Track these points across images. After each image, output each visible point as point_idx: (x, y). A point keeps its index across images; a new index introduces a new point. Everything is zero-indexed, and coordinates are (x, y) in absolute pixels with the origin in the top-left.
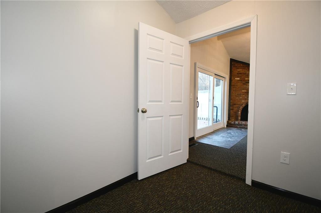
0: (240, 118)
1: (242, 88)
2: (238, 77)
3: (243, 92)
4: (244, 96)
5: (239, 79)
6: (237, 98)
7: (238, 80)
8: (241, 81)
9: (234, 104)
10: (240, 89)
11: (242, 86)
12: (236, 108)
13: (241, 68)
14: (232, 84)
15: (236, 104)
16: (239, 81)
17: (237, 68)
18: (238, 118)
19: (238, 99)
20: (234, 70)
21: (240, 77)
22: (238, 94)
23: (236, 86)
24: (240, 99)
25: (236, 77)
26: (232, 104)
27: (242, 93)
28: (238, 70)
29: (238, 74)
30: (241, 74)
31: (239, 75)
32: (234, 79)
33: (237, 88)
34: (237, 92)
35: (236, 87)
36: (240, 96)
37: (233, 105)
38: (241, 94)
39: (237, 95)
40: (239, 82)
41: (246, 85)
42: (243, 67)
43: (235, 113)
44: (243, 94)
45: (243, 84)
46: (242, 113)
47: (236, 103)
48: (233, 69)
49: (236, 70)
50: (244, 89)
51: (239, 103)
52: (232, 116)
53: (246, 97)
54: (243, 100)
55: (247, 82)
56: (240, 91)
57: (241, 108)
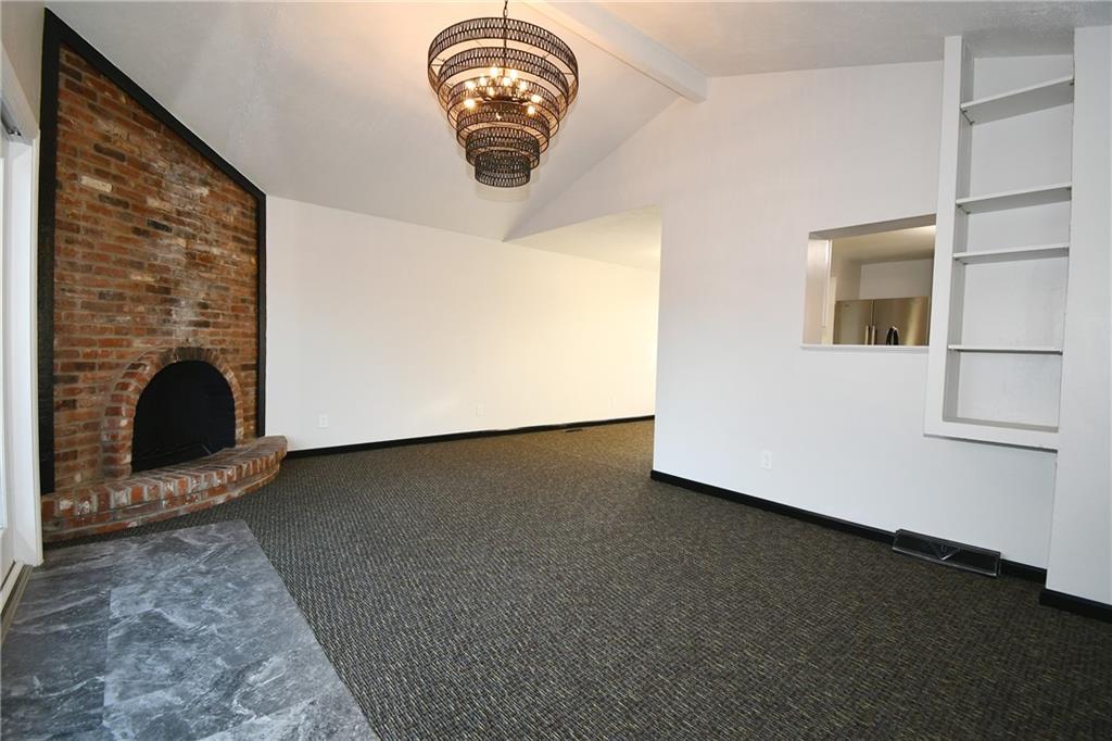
0: (129, 459)
1: (128, 257)
2: (102, 174)
3: (136, 285)
4: (141, 308)
5: (106, 187)
6: (99, 322)
7: (103, 197)
8: (120, 209)
9: (80, 367)
10: (119, 262)
11: (130, 246)
12: (92, 391)
13: (126, 124)
14: (62, 211)
15: (92, 367)
16: (109, 207)
17: (92, 107)
18: (113, 461)
19: (103, 330)
20: (71, 111)
21: (115, 178)
22: (102, 296)
23: (89, 238)
24: (118, 331)
25: (87, 171)
26: (66, 367)
27: (129, 293)
28: (104, 126)
29: (97, 148)
30: (121, 157)
31: (108, 163)
32: (74, 177)
33: (96, 251)
34: (99, 278)
35: (91, 246)
36: (120, 309)
37: (74, 373)
38: (121, 297)
39: (96, 300)
40: (106, 212)
41: (155, 245)
42: (135, 117)
43: (86, 427)
44: (138, 300)
45: (137, 231)
46: (138, 424)
47: (96, 355)
48: (63, 102)
49: (91, 120)
50: (139, 266)
51: (113, 359)
52: (66, 457)
53: (153, 320)
54: (139, 335)
55: (156, 225)
56: (116, 274)
57: (131, 388)
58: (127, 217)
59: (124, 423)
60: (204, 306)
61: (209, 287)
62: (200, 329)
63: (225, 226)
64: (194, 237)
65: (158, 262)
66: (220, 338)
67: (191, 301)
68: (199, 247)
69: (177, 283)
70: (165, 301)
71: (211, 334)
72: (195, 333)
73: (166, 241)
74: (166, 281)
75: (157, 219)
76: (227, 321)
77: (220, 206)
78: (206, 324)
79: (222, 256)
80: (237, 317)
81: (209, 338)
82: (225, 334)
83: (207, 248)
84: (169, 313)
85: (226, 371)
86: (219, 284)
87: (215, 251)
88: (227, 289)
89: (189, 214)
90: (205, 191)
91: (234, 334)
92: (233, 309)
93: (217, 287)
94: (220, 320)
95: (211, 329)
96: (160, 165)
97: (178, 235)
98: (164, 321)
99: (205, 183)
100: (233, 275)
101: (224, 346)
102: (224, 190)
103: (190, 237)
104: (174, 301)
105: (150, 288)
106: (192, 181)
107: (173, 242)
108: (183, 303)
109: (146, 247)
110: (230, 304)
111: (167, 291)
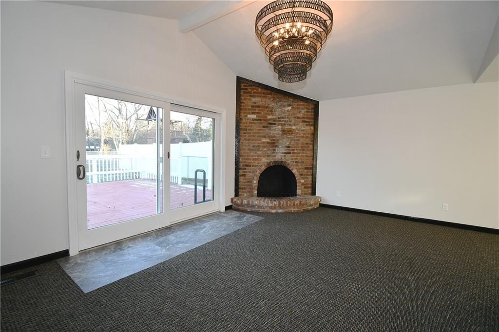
0: (256, 192)
2: (253, 113)
3: (264, 143)
4: (265, 149)
5: (254, 116)
6: (252, 154)
7: (253, 119)
8: (259, 122)
9: (247, 166)
10: (259, 136)
11: (262, 131)
12: (250, 172)
13: (259, 96)
14: (242, 126)
15: (250, 166)
16: (255, 122)
17: (250, 96)
18: (252, 192)
19: (253, 156)
20: (245, 99)
21: (257, 113)
22: (253, 146)
23: (250, 131)
24: (258, 156)
25: (249, 113)
26: (243, 166)
27: (261, 145)
28: (254, 100)
29: (252, 106)
30: (259, 107)
31: (255, 110)
32: (246, 116)
33: (252, 134)
34: (253, 142)
35: (250, 133)
36: (258, 150)
37: (245, 167)
38: (259, 146)
39: (252, 148)
40: (255, 123)
41: (270, 130)
42: (264, 93)
43: (248, 182)
44: (264, 147)
45: (264, 127)
46: (259, 183)
47: (251, 163)
48: (242, 98)
49: (250, 100)
50: (265, 137)
51: (256, 164)
52: (242, 188)
53: (269, 152)
54: (264, 157)
55: (270, 124)
56: (258, 140)
57: (258, 172)
58: (262, 123)
59: (255, 182)
60: (289, 147)
61: (291, 140)
62: (287, 155)
63: (298, 118)
64: (285, 124)
65: (271, 135)
66: (295, 157)
67: (283, 146)
68: (287, 127)
69: (278, 140)
70: (273, 146)
71: (291, 156)
72: (285, 156)
73: (274, 128)
74: (274, 140)
75: (271, 122)
76: (299, 151)
77: (296, 111)
78: (289, 153)
79: (297, 129)
80: (303, 150)
81: (291, 158)
82: (298, 156)
83: (290, 127)
84: (275, 150)
85: (293, 169)
86: (295, 139)
87: (294, 127)
88: (299, 140)
89: (283, 118)
90: (290, 108)
91: (301, 156)
92: (302, 147)
93: (294, 140)
94: (296, 151)
95: (291, 155)
96: (272, 105)
97: (279, 125)
98: (273, 153)
99: (289, 105)
100: (302, 135)
101: (297, 160)
102: (298, 105)
103: (282, 125)
104: (276, 146)
105: (268, 143)
106: (284, 106)
107: (277, 127)
108: (280, 146)
109: (267, 130)
110: (300, 145)
111: (274, 143)
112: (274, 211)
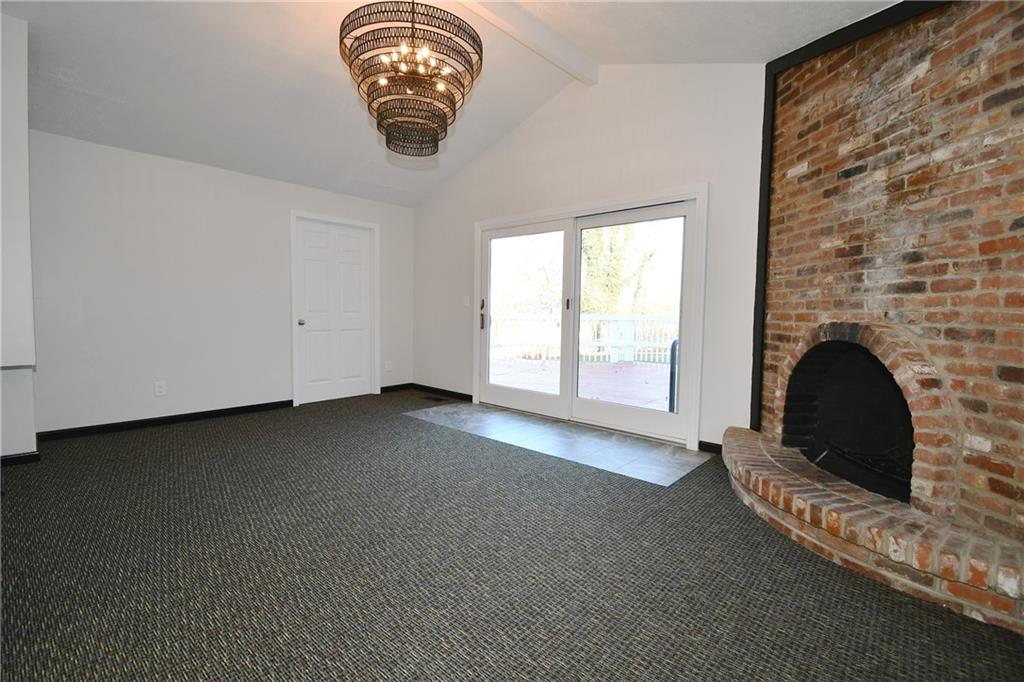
1: (819, 227)
2: (801, 158)
3: (826, 254)
4: (830, 278)
5: (803, 167)
6: (794, 299)
7: (800, 179)
8: (814, 180)
9: (781, 338)
10: (813, 235)
11: (823, 213)
16: (805, 184)
19: (797, 306)
20: (784, 122)
21: (810, 152)
22: (799, 273)
23: (790, 224)
24: (809, 305)
27: (820, 264)
28: (804, 110)
29: (799, 136)
30: (816, 126)
31: (806, 143)
32: (784, 176)
34: (798, 256)
35: (791, 229)
36: (811, 284)
37: (777, 343)
38: (813, 270)
39: (794, 278)
40: (802, 191)
41: (845, 199)
42: (830, 69)
44: (827, 270)
45: (827, 194)
47: (792, 328)
49: (795, 116)
50: (828, 232)
53: (841, 290)
54: (826, 309)
55: (848, 174)
56: (809, 248)
58: (820, 183)
59: (778, 393)
60: (915, 258)
61: (926, 224)
62: (904, 296)
63: (963, 96)
64: (899, 156)
65: (851, 217)
66: (948, 308)
67: (892, 256)
68: (910, 164)
69: (871, 236)
70: (855, 264)
71: (928, 304)
72: (898, 304)
73: (858, 187)
74: (858, 237)
75: (848, 166)
76: (965, 275)
77: (952, 67)
78: (918, 287)
79: (957, 155)
80: (993, 264)
81: (926, 311)
82: (963, 302)
83: (923, 159)
84: (859, 278)
85: (896, 365)
86: (950, 209)
87: (940, 155)
88: (968, 213)
89: (892, 128)
90: (923, 67)
91: (979, 301)
92: (985, 249)
93: (944, 218)
94: (950, 276)
95: (929, 294)
96: (856, 94)
97: (875, 168)
98: (853, 290)
99: (918, 58)
100: (987, 180)
101: (954, 325)
102: (961, 30)
103: (889, 162)
104: (866, 262)
105: (840, 253)
106: (899, 73)
107: (868, 181)
108: (879, 261)
109: (836, 204)
110: (975, 240)
111: (858, 250)
112: (747, 500)
